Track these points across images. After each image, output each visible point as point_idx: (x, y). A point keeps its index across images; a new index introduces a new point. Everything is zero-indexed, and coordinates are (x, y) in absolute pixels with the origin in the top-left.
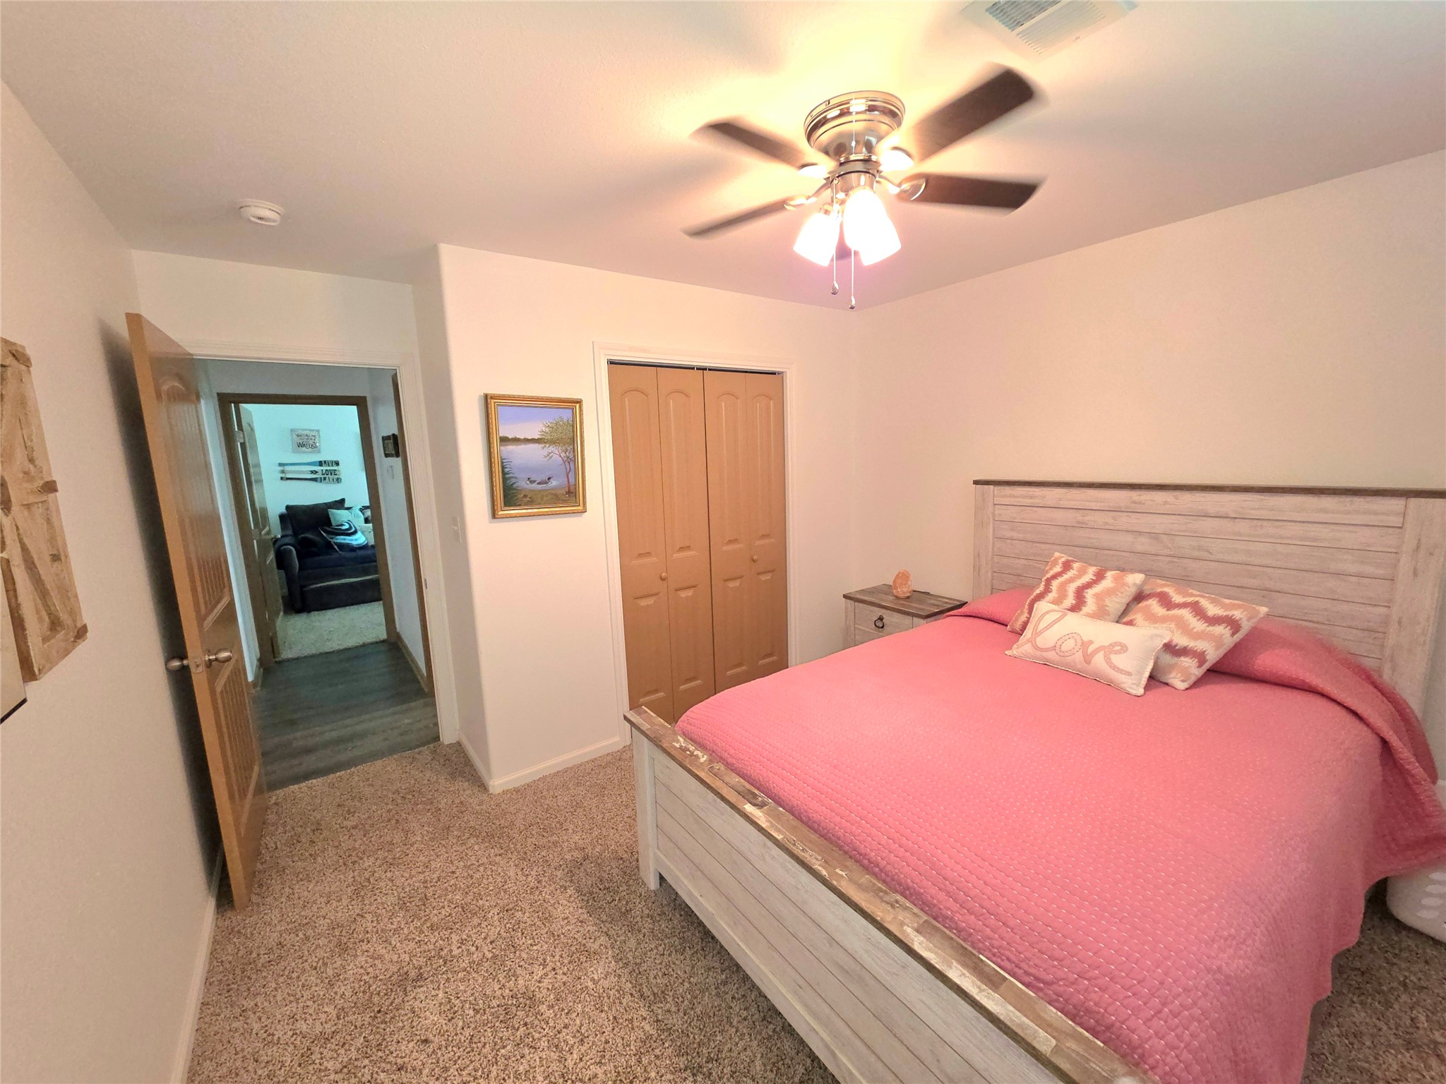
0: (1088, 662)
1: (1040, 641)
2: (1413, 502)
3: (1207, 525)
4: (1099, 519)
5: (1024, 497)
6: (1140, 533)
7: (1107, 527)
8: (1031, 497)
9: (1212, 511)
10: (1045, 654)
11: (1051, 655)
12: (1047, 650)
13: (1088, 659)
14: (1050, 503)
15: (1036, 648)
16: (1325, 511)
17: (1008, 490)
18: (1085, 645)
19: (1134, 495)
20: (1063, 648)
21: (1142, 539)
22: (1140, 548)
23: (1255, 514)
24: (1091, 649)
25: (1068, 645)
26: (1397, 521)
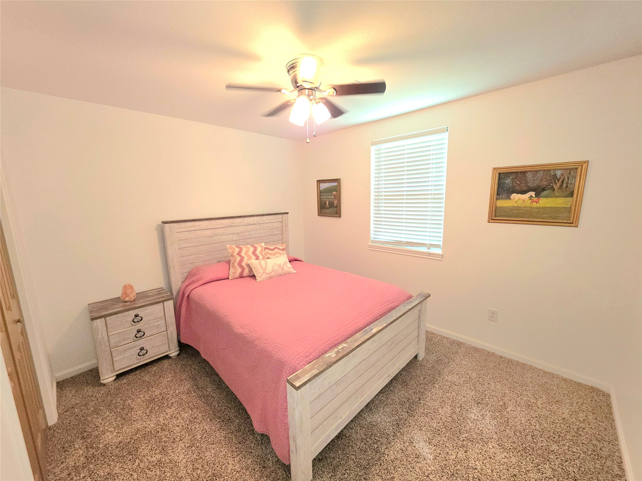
0: (283, 270)
1: (267, 271)
2: (283, 215)
3: (250, 227)
4: (221, 231)
5: (192, 227)
6: (234, 234)
7: (224, 234)
8: (195, 226)
9: (252, 223)
10: (271, 275)
11: (273, 274)
12: (271, 273)
13: (283, 269)
14: (203, 228)
15: (267, 274)
16: (271, 219)
17: (183, 224)
18: (280, 265)
19: (231, 220)
20: (275, 269)
21: (235, 236)
22: (235, 239)
23: (261, 222)
24: (282, 265)
25: (276, 268)
26: (281, 220)
